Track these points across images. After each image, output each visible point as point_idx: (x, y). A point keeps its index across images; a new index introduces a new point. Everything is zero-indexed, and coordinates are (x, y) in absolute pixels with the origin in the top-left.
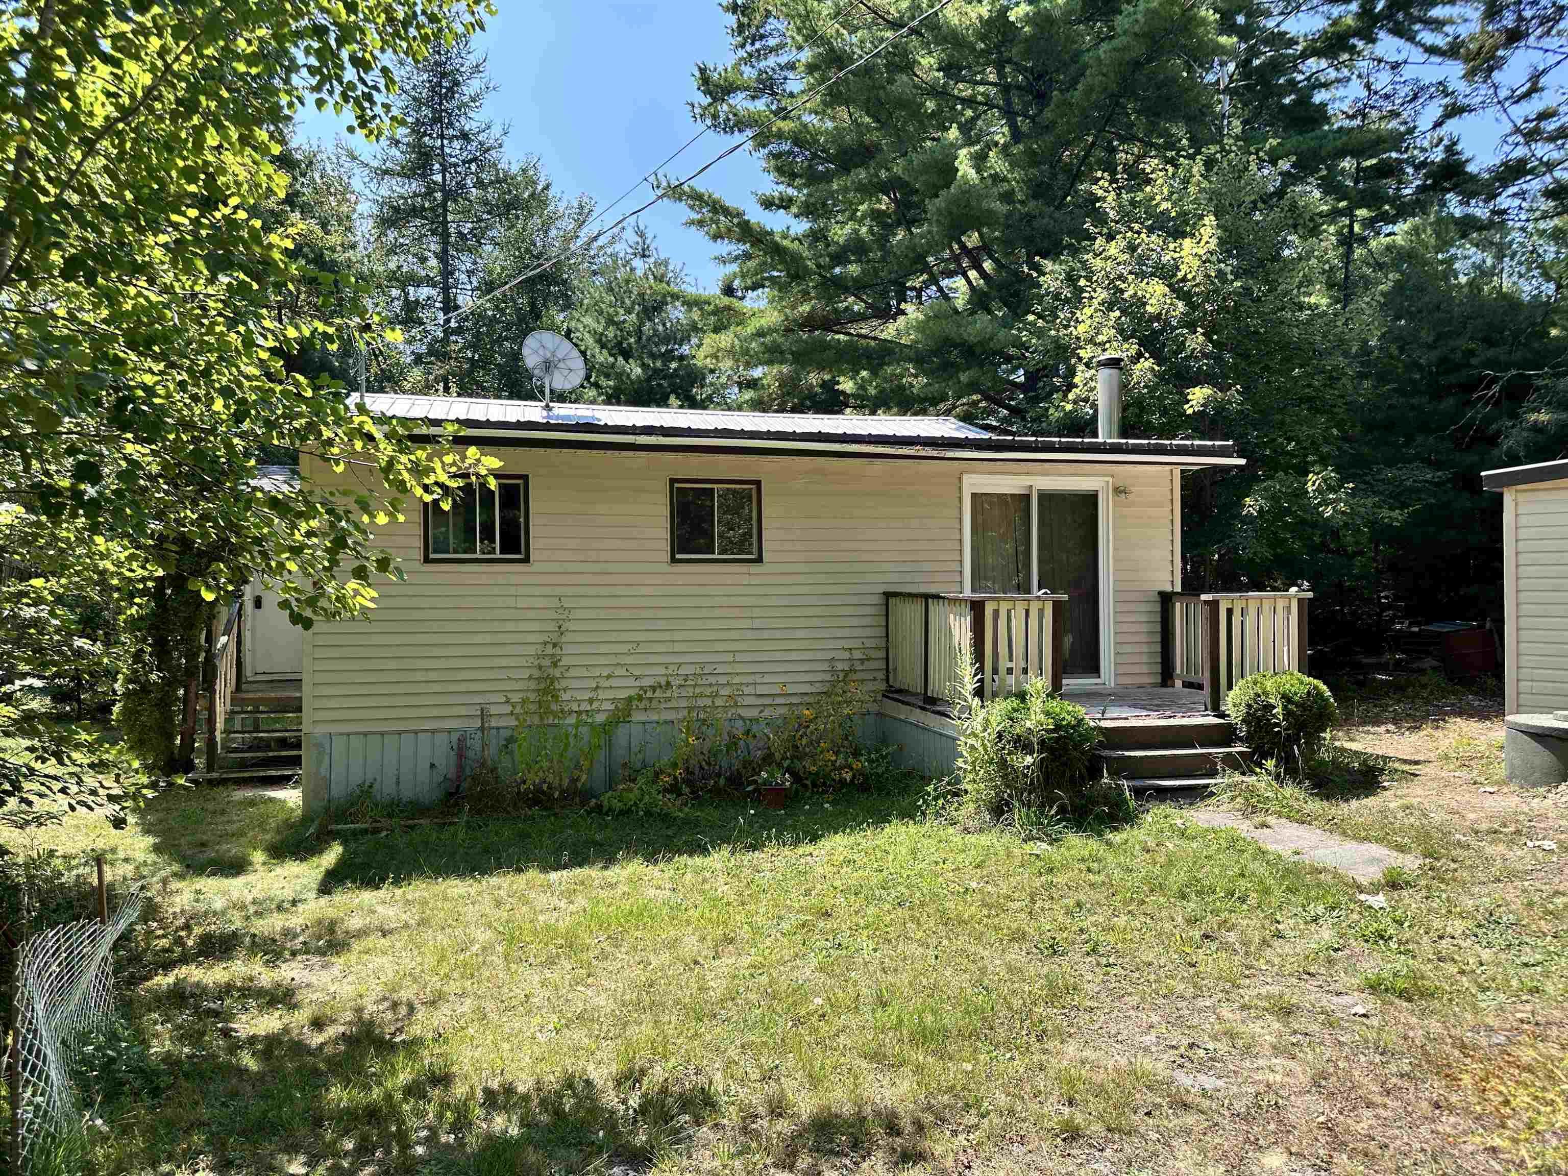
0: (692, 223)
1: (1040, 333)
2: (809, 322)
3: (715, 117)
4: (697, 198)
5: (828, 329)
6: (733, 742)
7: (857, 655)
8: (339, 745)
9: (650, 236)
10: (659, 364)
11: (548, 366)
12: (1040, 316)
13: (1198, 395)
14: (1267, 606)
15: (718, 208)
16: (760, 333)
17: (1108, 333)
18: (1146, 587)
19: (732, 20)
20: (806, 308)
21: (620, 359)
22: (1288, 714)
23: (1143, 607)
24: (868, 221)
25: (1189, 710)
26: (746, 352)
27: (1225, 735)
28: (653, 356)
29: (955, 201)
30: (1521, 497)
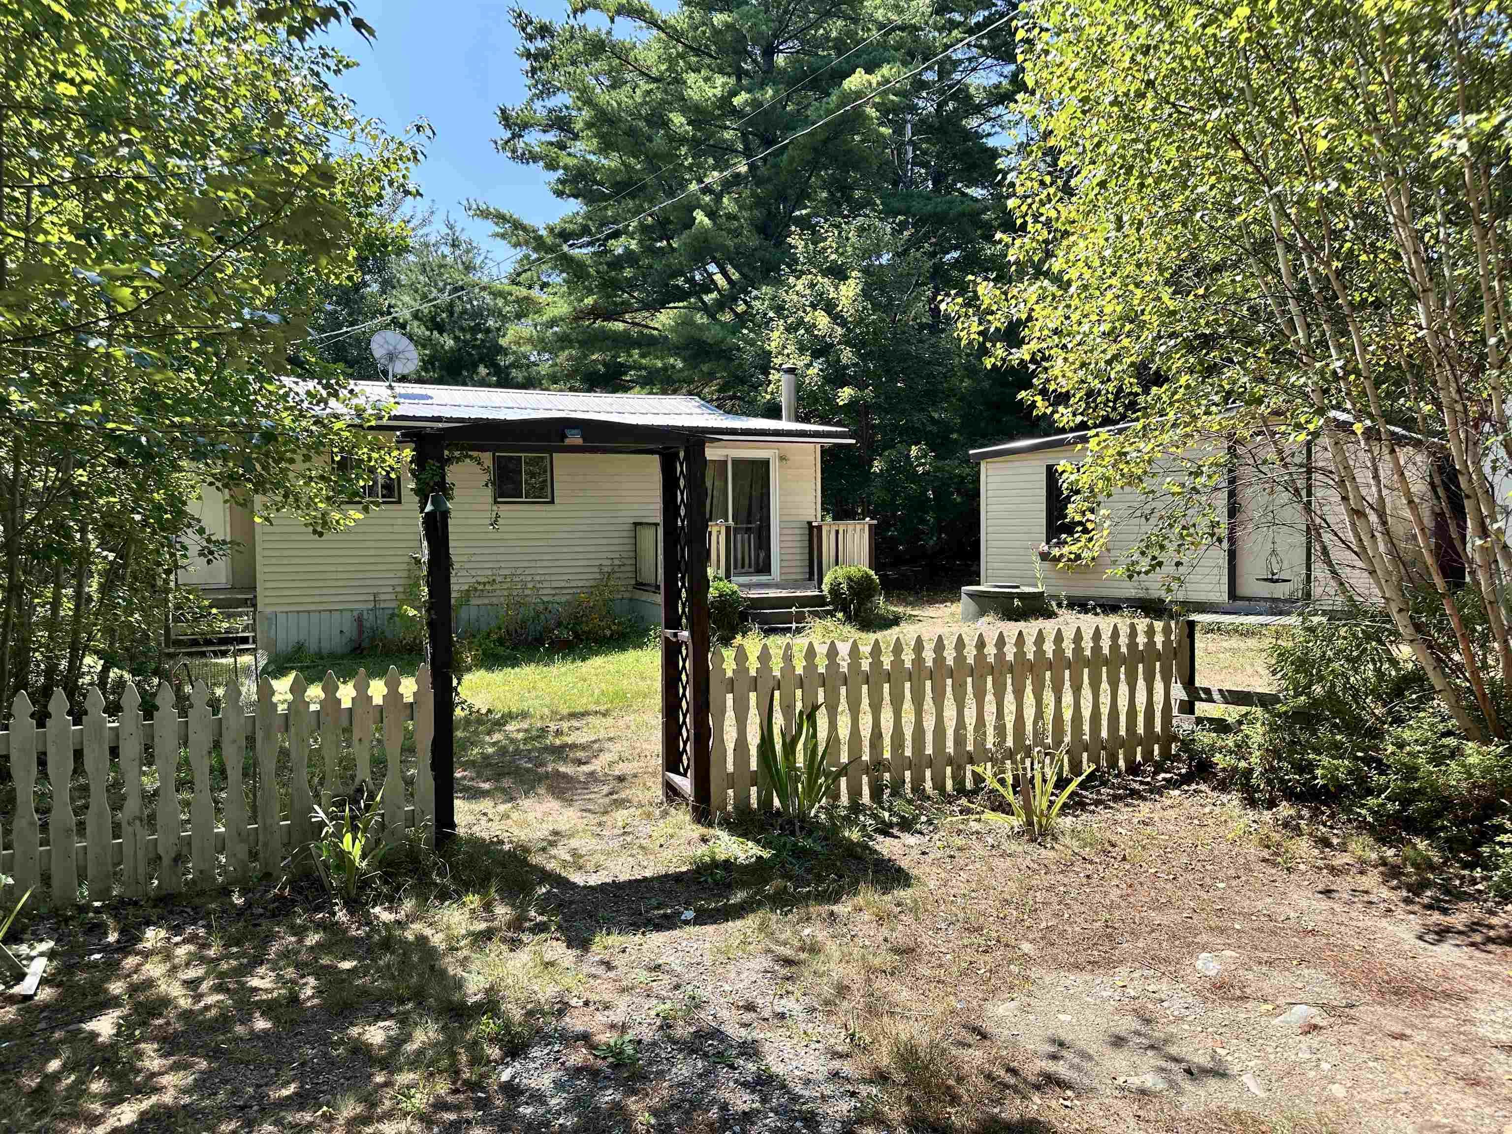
0: (497, 235)
1: (752, 343)
2: (595, 313)
3: (514, 151)
4: (500, 218)
5: (608, 318)
6: (538, 614)
7: (617, 562)
8: (281, 618)
9: (458, 229)
10: (468, 336)
11: (391, 357)
12: (750, 331)
13: (845, 394)
14: (850, 528)
15: (517, 225)
16: (553, 323)
17: (791, 349)
18: (801, 518)
19: (527, 65)
20: (589, 301)
21: (435, 333)
22: (850, 588)
23: (797, 531)
24: (637, 236)
25: (806, 588)
26: (542, 340)
27: (819, 601)
28: (462, 329)
29: (696, 238)
30: (990, 466)
